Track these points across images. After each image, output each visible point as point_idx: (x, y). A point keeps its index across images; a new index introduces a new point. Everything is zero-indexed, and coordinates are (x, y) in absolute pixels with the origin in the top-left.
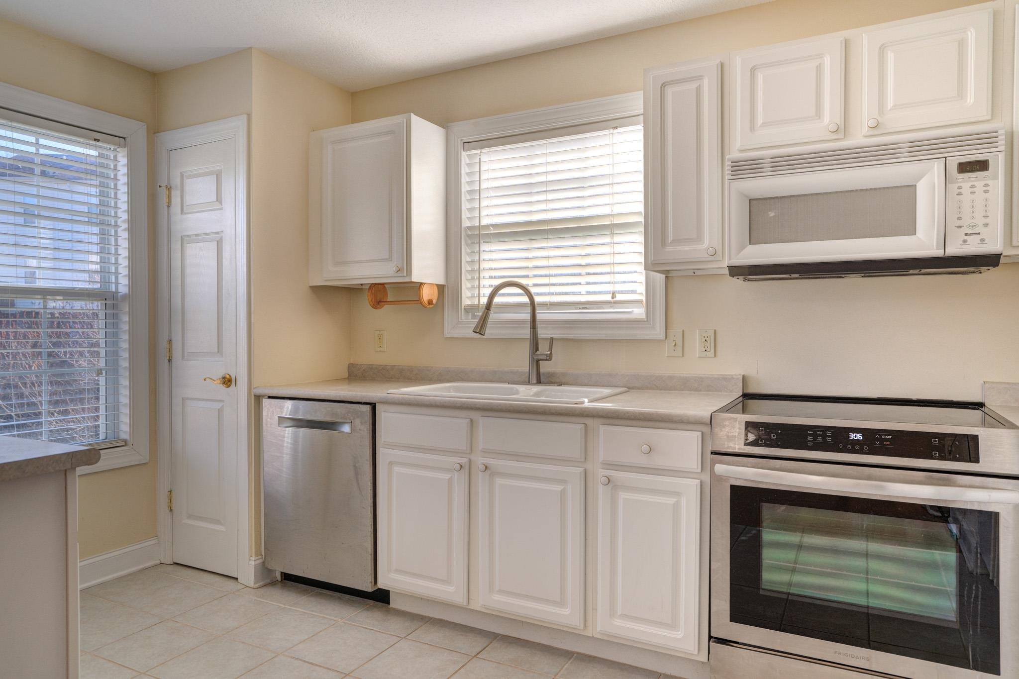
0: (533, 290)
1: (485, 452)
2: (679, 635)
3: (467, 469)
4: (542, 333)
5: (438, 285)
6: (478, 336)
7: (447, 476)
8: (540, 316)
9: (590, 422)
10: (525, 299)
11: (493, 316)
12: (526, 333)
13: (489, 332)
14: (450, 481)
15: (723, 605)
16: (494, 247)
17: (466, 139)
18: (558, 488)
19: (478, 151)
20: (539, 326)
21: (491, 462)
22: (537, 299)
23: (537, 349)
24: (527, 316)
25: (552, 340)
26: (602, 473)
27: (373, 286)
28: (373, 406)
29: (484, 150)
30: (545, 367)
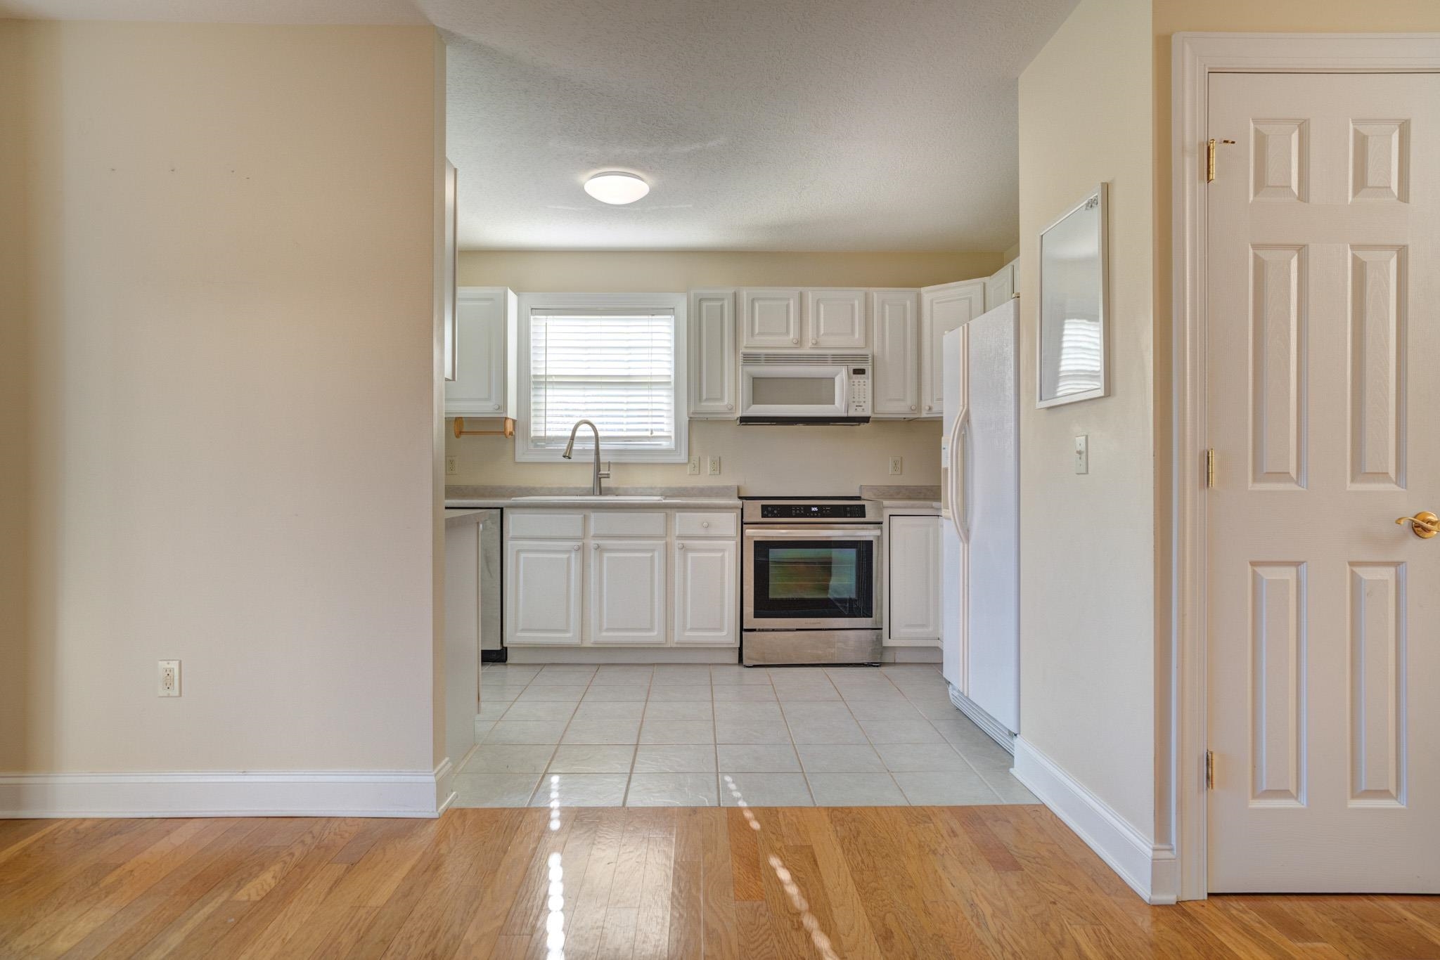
0: (597, 427)
1: (595, 536)
2: (724, 633)
3: (582, 549)
4: (603, 459)
5: (513, 420)
6: (566, 460)
7: (565, 556)
8: (602, 447)
9: (668, 511)
10: (592, 434)
11: (576, 447)
12: (592, 458)
13: (574, 458)
14: (569, 559)
15: (749, 609)
16: (557, 392)
17: (534, 306)
18: (649, 555)
19: (544, 317)
20: (601, 453)
21: (600, 542)
22: (601, 434)
23: (600, 471)
24: (593, 447)
25: (609, 463)
26: (677, 543)
27: (457, 419)
28: (502, 509)
29: (549, 317)
30: (605, 483)
